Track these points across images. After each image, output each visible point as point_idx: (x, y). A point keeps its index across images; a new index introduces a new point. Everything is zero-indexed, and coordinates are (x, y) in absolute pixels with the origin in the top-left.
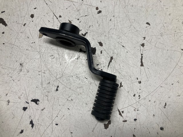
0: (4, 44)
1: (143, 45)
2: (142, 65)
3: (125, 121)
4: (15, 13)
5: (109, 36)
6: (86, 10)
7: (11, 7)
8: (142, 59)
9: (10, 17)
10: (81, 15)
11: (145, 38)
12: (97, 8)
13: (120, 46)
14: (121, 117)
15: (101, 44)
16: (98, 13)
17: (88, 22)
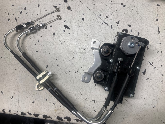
0: (71, 40)
1: (157, 20)
2: (159, 33)
3: (155, 68)
4: (73, 20)
5: (134, 19)
6: (115, 7)
7: (69, 17)
8: (158, 29)
9: (70, 23)
10: (113, 11)
11: (158, 15)
12: (122, 4)
13: (142, 24)
14: (152, 66)
15: (130, 26)
16: (123, 7)
17: (118, 14)
